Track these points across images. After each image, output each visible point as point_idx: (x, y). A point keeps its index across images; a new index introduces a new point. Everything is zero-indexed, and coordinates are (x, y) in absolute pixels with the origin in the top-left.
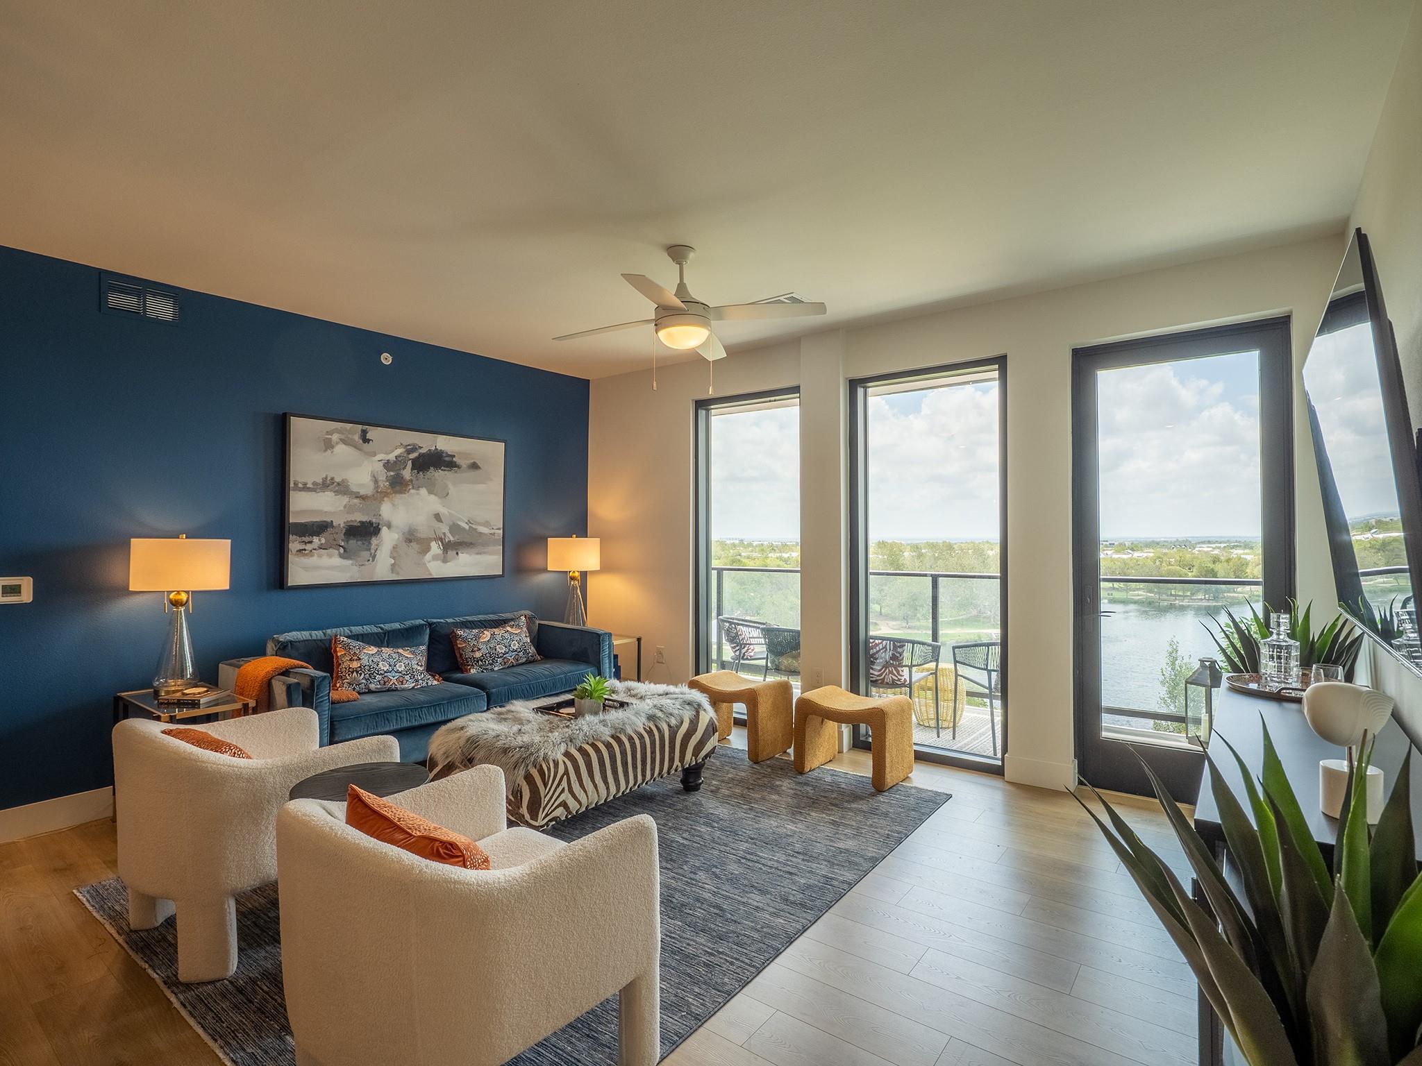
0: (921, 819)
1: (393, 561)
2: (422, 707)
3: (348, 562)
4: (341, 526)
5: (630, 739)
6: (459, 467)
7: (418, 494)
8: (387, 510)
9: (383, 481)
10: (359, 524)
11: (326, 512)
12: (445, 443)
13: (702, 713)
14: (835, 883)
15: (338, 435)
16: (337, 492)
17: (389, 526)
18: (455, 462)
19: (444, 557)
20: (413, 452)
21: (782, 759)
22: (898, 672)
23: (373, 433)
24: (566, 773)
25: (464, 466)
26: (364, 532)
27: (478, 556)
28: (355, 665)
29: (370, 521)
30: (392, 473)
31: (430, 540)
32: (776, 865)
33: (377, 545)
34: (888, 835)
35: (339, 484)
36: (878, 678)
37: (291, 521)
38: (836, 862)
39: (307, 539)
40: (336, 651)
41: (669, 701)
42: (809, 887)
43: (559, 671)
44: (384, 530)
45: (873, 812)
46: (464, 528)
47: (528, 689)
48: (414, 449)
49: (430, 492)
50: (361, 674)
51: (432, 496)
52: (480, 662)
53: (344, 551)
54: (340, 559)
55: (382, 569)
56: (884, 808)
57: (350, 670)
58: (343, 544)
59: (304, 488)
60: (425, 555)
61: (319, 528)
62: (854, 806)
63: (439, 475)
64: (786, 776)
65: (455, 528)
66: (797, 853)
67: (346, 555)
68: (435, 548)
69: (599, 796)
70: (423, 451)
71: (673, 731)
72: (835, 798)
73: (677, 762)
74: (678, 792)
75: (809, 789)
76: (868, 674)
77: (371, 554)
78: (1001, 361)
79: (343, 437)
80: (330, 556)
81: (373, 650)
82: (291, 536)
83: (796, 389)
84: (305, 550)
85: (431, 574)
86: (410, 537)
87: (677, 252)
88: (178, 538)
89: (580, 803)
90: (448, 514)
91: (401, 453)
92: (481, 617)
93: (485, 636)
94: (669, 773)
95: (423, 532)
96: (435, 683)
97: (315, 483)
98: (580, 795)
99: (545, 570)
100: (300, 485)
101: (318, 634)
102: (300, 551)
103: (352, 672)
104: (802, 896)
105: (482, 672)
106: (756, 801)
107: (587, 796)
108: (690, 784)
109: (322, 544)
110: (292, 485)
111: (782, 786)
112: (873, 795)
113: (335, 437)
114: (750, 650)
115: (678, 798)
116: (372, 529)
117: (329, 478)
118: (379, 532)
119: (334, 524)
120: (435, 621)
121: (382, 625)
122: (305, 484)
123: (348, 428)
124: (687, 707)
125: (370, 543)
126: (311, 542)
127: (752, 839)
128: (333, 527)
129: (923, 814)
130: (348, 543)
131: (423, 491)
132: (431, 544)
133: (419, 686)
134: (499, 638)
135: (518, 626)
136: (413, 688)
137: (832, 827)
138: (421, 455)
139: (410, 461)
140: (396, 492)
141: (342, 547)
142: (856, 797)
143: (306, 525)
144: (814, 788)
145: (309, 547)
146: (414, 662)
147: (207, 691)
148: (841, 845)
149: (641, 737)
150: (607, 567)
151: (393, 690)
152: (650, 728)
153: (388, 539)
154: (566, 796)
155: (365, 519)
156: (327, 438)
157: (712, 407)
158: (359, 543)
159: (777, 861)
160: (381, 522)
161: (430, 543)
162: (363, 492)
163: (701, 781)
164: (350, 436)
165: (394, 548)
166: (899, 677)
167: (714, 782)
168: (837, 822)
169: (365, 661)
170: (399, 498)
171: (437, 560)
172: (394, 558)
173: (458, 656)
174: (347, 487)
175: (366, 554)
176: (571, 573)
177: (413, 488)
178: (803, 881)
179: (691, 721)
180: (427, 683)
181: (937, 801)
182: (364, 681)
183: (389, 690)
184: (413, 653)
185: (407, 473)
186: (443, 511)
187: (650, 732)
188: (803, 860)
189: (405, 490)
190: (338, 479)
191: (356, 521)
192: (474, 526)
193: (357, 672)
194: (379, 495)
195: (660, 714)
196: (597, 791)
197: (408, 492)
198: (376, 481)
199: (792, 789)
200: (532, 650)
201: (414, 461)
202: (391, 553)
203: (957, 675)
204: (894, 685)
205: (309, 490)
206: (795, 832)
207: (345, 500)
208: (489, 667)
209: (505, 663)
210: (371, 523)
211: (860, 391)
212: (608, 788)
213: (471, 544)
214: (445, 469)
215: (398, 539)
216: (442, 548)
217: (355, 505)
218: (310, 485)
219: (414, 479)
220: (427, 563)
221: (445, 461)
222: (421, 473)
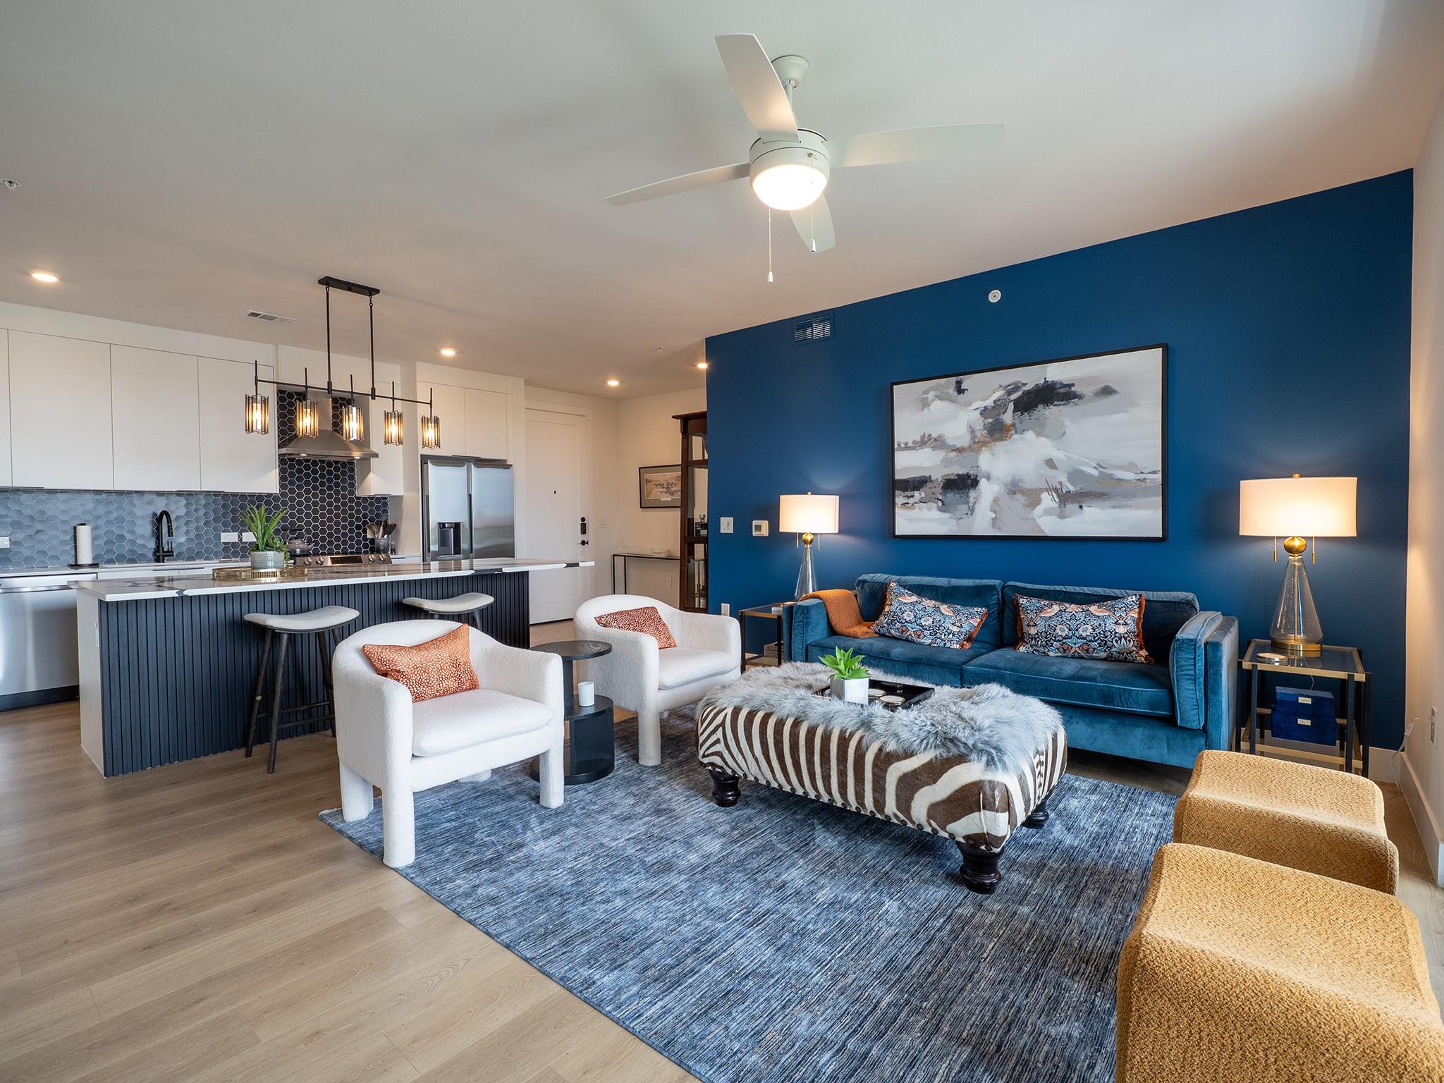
1: (994, 516)
3: (948, 515)
4: (939, 480)
6: (1080, 397)
7: (1022, 439)
8: (985, 461)
9: (980, 429)
10: (956, 478)
11: (925, 468)
12: (1056, 372)
15: (933, 392)
16: (934, 448)
17: (988, 478)
18: (1075, 392)
19: (1061, 512)
20: (1015, 392)
23: (969, 381)
25: (1089, 394)
26: (962, 485)
27: (1114, 511)
29: (967, 473)
30: (990, 420)
31: (1041, 490)
33: (975, 498)
35: (936, 440)
37: (896, 478)
39: (909, 494)
40: (887, 591)
44: (983, 483)
46: (1090, 476)
48: (1016, 388)
49: (1039, 435)
51: (1042, 439)
52: (1033, 641)
53: (943, 504)
54: (938, 512)
55: (981, 524)
58: (941, 497)
59: (905, 447)
60: (1034, 509)
61: (919, 483)
63: (1051, 412)
65: (1075, 475)
67: (944, 507)
68: (1048, 500)
70: (1029, 387)
77: (969, 507)
79: (938, 393)
80: (930, 509)
82: (897, 491)
85: (1043, 532)
88: (807, 494)
90: (1065, 458)
91: (1001, 396)
93: (1049, 610)
95: (1031, 483)
96: (955, 647)
97: (915, 442)
102: (904, 504)
109: (922, 498)
110: (896, 446)
113: (931, 395)
116: (970, 481)
118: (977, 484)
119: (932, 479)
122: (906, 444)
123: (944, 383)
125: (968, 496)
126: (912, 496)
128: (931, 481)
130: (945, 496)
131: (1030, 435)
132: (1043, 496)
133: (935, 645)
134: (1068, 616)
135: (1118, 609)
136: (930, 645)
138: (1026, 393)
139: (1012, 403)
140: (995, 440)
141: (940, 500)
143: (909, 481)
145: (911, 501)
151: (910, 641)
153: (987, 491)
155: (962, 471)
156: (923, 398)
158: (957, 496)
160: (979, 474)
161: (1040, 494)
162: (959, 445)
164: (945, 390)
165: (994, 501)
170: (1000, 447)
171: (1052, 515)
172: (995, 512)
173: (1017, 628)
174: (944, 441)
175: (964, 508)
177: (1016, 432)
180: (945, 644)
182: (886, 625)
183: (907, 640)
185: (1008, 417)
186: (1058, 455)
189: (1007, 436)
190: (934, 435)
191: (953, 474)
192: (1108, 471)
193: (886, 616)
194: (977, 445)
197: (1010, 438)
198: (972, 432)
201: (1017, 402)
202: (992, 507)
205: (910, 448)
207: (941, 454)
208: (1042, 650)
209: (1066, 650)
210: (968, 476)
213: (1104, 494)
214: (1060, 403)
215: (1000, 491)
216: (1057, 500)
217: (952, 458)
218: (910, 444)
219: (1017, 422)
220: (1036, 518)
221: (1058, 394)
222: (1026, 414)
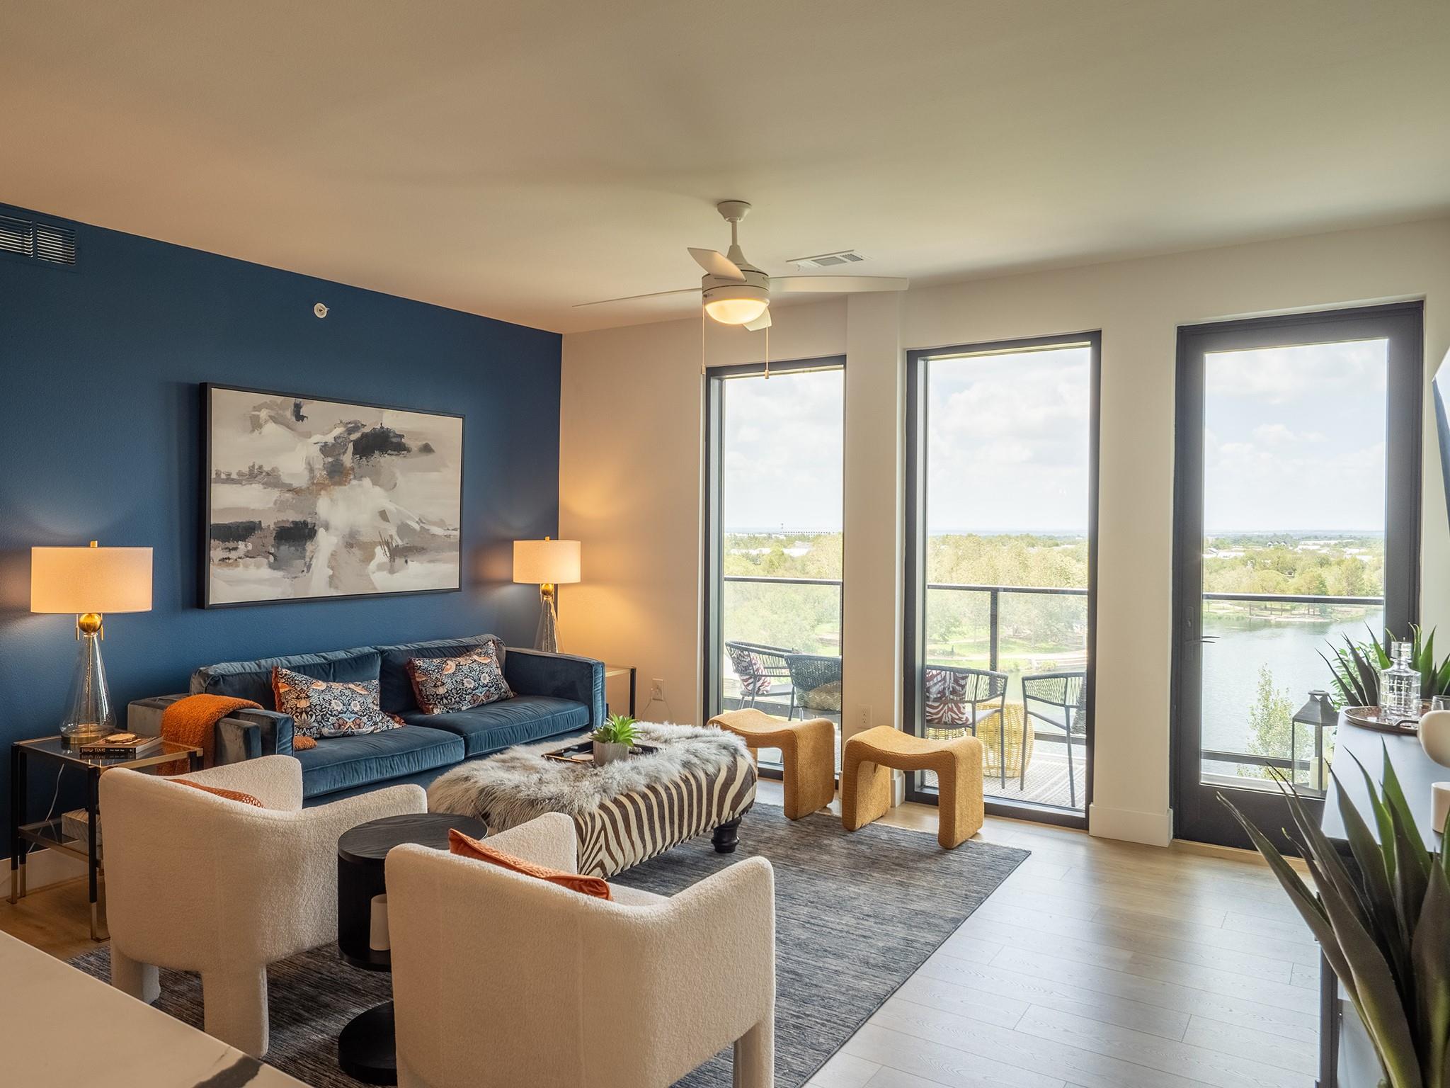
0: (1000, 878)
1: (331, 572)
2: (393, 756)
3: (279, 574)
4: (272, 529)
5: (667, 789)
6: (408, 450)
7: (359, 485)
8: (324, 507)
9: (319, 469)
10: (292, 526)
11: (253, 510)
12: (392, 420)
13: (739, 759)
14: (918, 945)
15: (267, 411)
16: (267, 485)
17: (327, 527)
18: (404, 444)
19: (392, 566)
20: (354, 432)
21: (824, 815)
22: (959, 709)
23: (309, 407)
24: (604, 827)
25: (414, 449)
26: (297, 535)
27: (431, 565)
28: (303, 704)
29: (304, 521)
30: (330, 460)
31: (374, 544)
32: (846, 928)
33: (312, 552)
34: (966, 895)
35: (268, 474)
36: (935, 717)
37: (212, 523)
38: (913, 924)
39: (231, 545)
40: (277, 687)
41: (702, 745)
42: (889, 949)
43: (544, 710)
44: (321, 532)
45: (945, 871)
46: (414, 530)
47: (511, 733)
48: (356, 428)
49: (375, 483)
50: (311, 716)
51: (377, 489)
52: (445, 701)
53: (275, 560)
54: (270, 570)
55: (318, 583)
56: (955, 867)
57: (298, 710)
58: (272, 550)
59: (227, 479)
60: (369, 564)
61: (243, 531)
62: (921, 865)
63: (385, 461)
64: (833, 834)
65: (403, 529)
66: (867, 916)
67: (277, 564)
68: (381, 555)
69: (635, 856)
70: (367, 430)
71: (711, 782)
72: (897, 858)
73: (714, 817)
74: (710, 854)
75: (864, 848)
76: (923, 712)
77: (306, 563)
78: (1095, 337)
79: (272, 413)
80: (258, 566)
81: (321, 685)
82: (212, 541)
83: (841, 359)
84: (229, 559)
85: (375, 589)
86: (352, 541)
87: (730, 209)
88: (89, 546)
89: (617, 864)
90: (395, 511)
91: (341, 434)
92: (439, 643)
93: (448, 667)
94: (705, 830)
95: (367, 535)
96: (397, 726)
97: (240, 474)
98: (617, 854)
99: (510, 581)
100: (223, 476)
101: (250, 666)
102: (223, 560)
103: (301, 714)
104: (883, 958)
105: (448, 712)
106: (805, 862)
107: (624, 855)
108: (724, 844)
109: (248, 551)
110: (213, 476)
111: (831, 845)
112: (940, 853)
113: (264, 414)
114: (766, 684)
115: (711, 860)
116: (307, 531)
117: (256, 467)
118: (315, 535)
119: (263, 525)
120: (386, 648)
121: (324, 654)
122: (229, 475)
123: (279, 402)
124: (724, 752)
125: (304, 549)
126: (235, 549)
127: (811, 902)
128: (261, 529)
129: (1002, 872)
130: (278, 550)
131: (367, 482)
132: (376, 550)
133: (378, 730)
134: (465, 669)
135: (487, 655)
136: (372, 732)
137: (901, 888)
138: (364, 436)
139: (351, 444)
140: (335, 484)
141: (271, 554)
142: (922, 857)
143: (230, 527)
144: (870, 846)
145: (233, 555)
146: (369, 700)
147: (136, 738)
148: (915, 906)
149: (678, 787)
150: (588, 578)
151: (349, 736)
152: (686, 777)
153: (325, 543)
154: (602, 854)
155: (299, 518)
156: (254, 415)
157: (727, 376)
158: (292, 549)
159: (847, 925)
160: (317, 523)
161: (374, 548)
162: (296, 484)
163: (736, 841)
164: (281, 412)
165: (332, 555)
166: (960, 715)
167: (750, 843)
168: (906, 883)
169: (315, 700)
170: (338, 491)
171: (383, 570)
172: (332, 568)
173: (417, 692)
174: (278, 477)
175: (299, 563)
176: (543, 585)
177: (355, 478)
178: (881, 944)
179: (729, 769)
180: (388, 726)
181: (1015, 858)
182: (316, 724)
183: (345, 735)
184: (366, 688)
185: (348, 459)
186: (390, 507)
187: (686, 781)
188: (876, 923)
189: (346, 481)
190: (267, 468)
191: (288, 521)
192: (427, 527)
193: (307, 713)
194: (316, 488)
195: (695, 760)
196: (634, 849)
197: (349, 483)
198: (311, 470)
199: (844, 848)
200: (505, 685)
201: (356, 443)
202: (329, 562)
203: (1027, 713)
204: (953, 725)
205: (233, 481)
206: (859, 895)
207: (275, 494)
208: (456, 706)
209: (475, 701)
210: (305, 524)
211: (920, 364)
212: (645, 847)
213: (423, 549)
214: (393, 452)
215: (337, 544)
216: (388, 555)
217: (288, 500)
218: (234, 476)
219: (356, 466)
220: (370, 574)
221: (392, 443)
222: (364, 459)
